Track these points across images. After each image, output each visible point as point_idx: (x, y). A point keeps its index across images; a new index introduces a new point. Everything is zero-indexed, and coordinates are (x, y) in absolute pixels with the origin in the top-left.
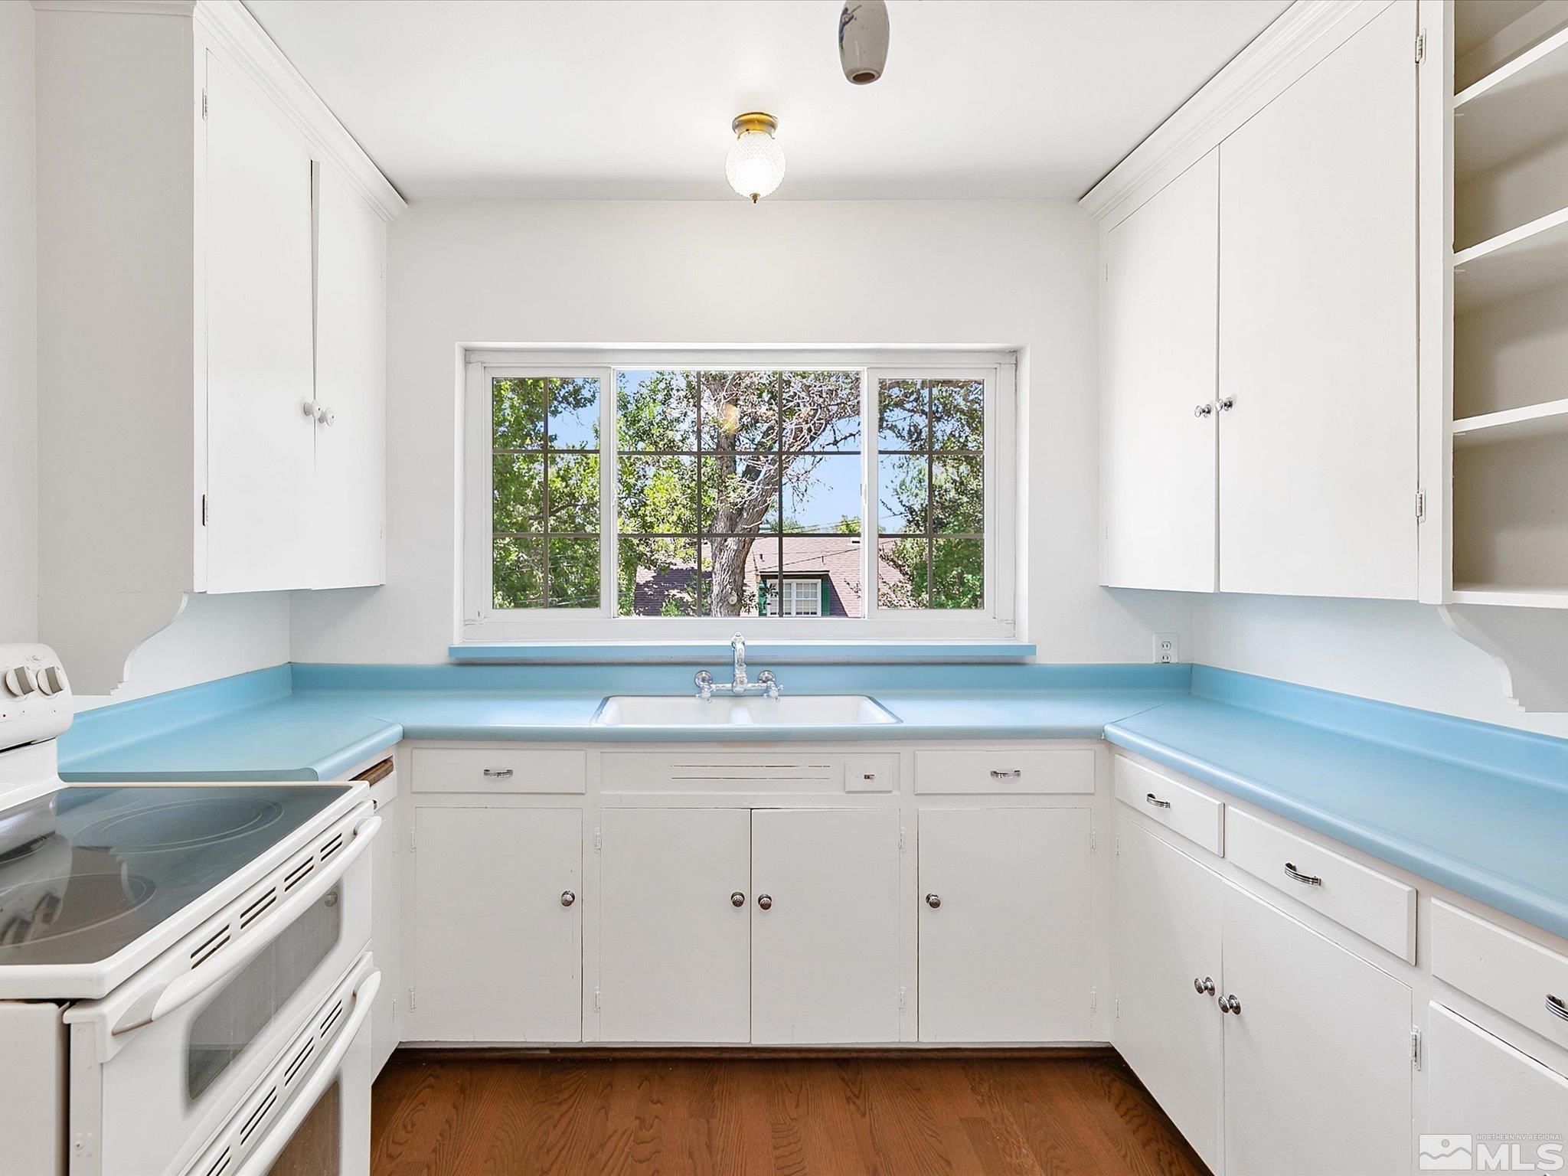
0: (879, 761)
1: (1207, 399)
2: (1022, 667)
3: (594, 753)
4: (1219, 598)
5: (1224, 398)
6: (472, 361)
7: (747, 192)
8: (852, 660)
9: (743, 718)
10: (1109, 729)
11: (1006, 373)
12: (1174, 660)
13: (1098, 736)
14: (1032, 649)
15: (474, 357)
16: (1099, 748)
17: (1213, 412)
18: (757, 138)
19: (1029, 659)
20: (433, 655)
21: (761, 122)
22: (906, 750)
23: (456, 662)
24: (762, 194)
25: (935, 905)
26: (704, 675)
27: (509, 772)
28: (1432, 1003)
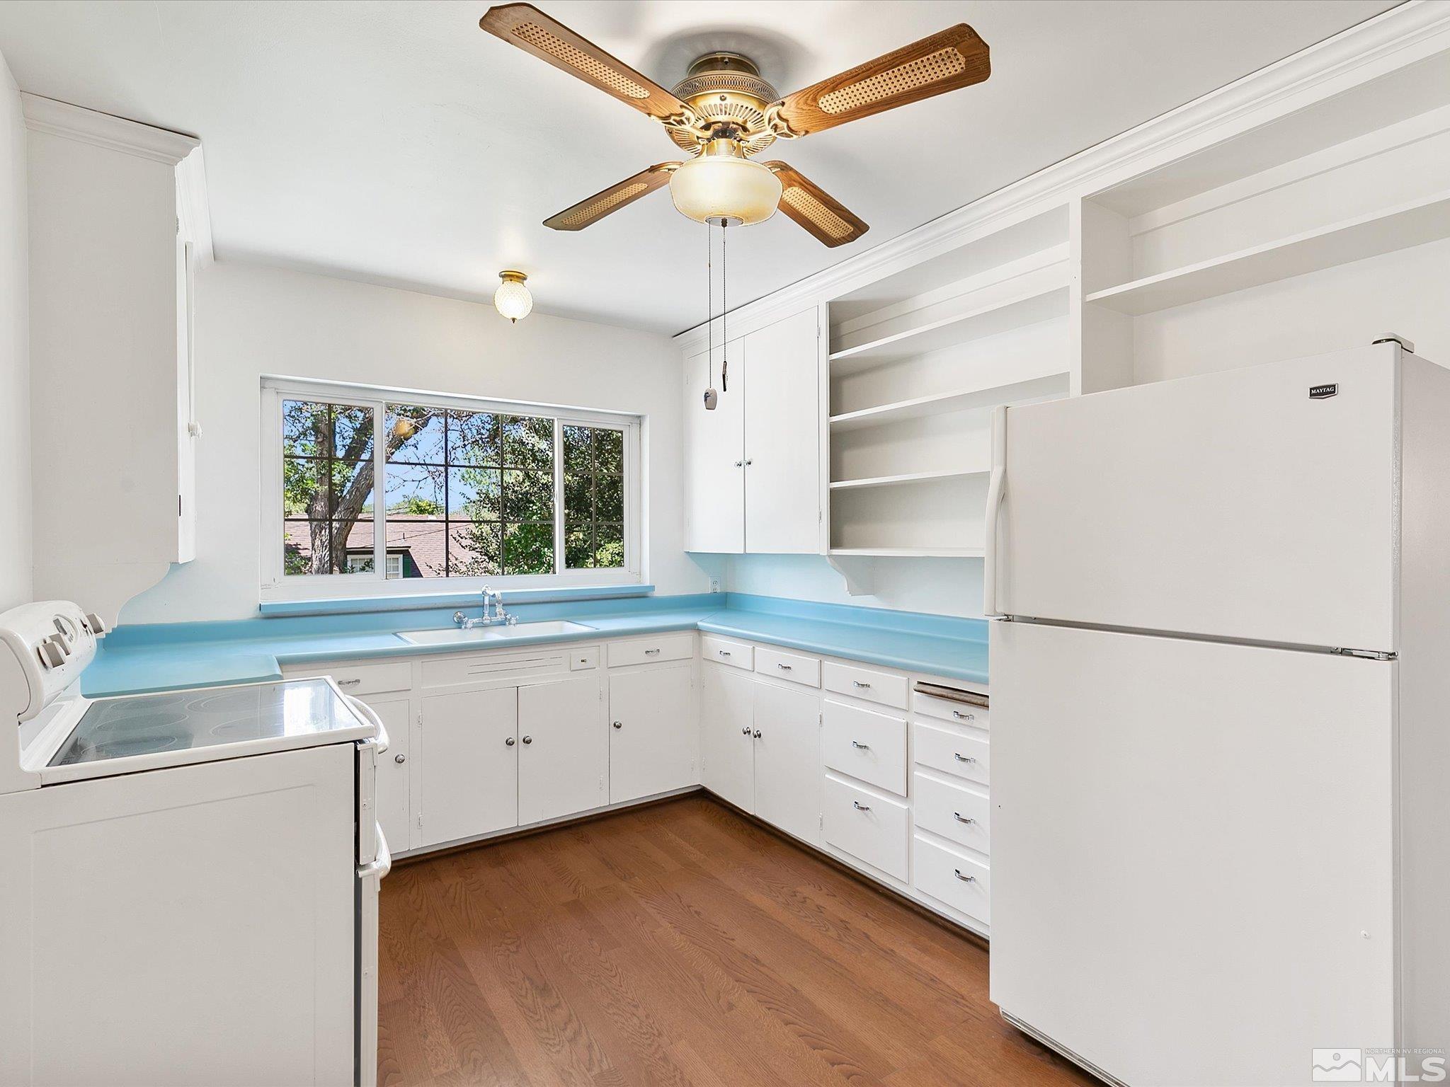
0: (589, 651)
1: (740, 459)
2: (647, 599)
3: (417, 663)
4: (745, 556)
5: (747, 460)
6: (266, 387)
7: (510, 317)
8: (553, 599)
9: (495, 635)
10: (699, 623)
11: (635, 429)
12: (718, 591)
13: (696, 629)
14: (652, 588)
15: (268, 384)
16: (695, 634)
17: (742, 465)
18: (515, 286)
19: (649, 594)
20: (243, 611)
21: (517, 277)
22: (603, 644)
23: (263, 616)
24: (518, 317)
25: (618, 727)
26: (459, 614)
27: (358, 681)
28: (825, 700)
